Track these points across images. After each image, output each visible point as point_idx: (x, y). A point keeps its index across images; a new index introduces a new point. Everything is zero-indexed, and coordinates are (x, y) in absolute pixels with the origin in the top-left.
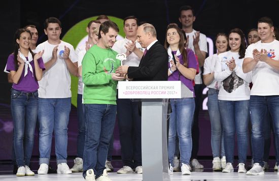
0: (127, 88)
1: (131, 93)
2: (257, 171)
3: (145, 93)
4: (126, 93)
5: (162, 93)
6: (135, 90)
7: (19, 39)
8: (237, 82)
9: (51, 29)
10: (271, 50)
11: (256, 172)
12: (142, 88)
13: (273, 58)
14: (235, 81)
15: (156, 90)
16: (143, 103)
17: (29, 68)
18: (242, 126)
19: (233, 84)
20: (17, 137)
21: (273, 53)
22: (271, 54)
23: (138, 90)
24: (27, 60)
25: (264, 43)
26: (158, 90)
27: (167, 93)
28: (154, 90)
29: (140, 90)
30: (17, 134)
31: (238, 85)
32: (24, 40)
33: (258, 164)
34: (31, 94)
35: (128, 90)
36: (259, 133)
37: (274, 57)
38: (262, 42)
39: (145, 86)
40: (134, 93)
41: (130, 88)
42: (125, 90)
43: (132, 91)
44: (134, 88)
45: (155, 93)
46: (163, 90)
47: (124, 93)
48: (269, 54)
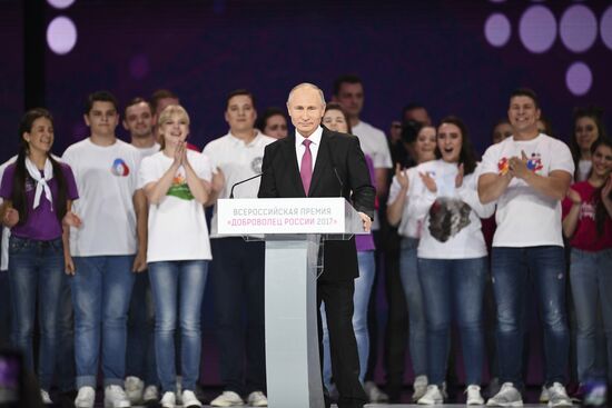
0: (236, 212)
1: (244, 222)
2: (509, 398)
3: (273, 222)
4: (234, 223)
5: (307, 222)
6: (251, 217)
7: (29, 132)
8: (458, 221)
9: (99, 113)
10: (533, 155)
11: (507, 401)
12: (267, 212)
13: (537, 172)
14: (453, 219)
15: (294, 217)
16: (267, 243)
17: (44, 193)
18: (471, 311)
19: (450, 225)
20: (19, 332)
21: (539, 161)
22: (533, 162)
23: (257, 217)
24: (43, 176)
25: (519, 142)
26: (299, 216)
27: (316, 221)
28: (290, 217)
29: (262, 217)
30: (19, 325)
31: (460, 227)
32: (40, 134)
33: (511, 384)
34: (46, 244)
35: (237, 217)
36: (512, 321)
37: (540, 168)
38: (515, 139)
39: (272, 207)
40: (249, 221)
41: (242, 212)
42: (231, 217)
43: (247, 217)
44: (250, 211)
45: (293, 222)
46: (309, 216)
47: (229, 222)
48: (530, 163)
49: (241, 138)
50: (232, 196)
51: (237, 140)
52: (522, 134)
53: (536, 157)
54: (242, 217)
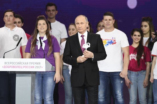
0: (5, 63)
1: (8, 67)
3: (19, 67)
4: (5, 67)
6: (11, 65)
12: (17, 63)
15: (27, 65)
16: (17, 75)
21: (115, 41)
22: (113, 41)
23: (13, 65)
27: (35, 67)
28: (25, 65)
29: (15, 65)
35: (6, 65)
36: (103, 98)
37: (115, 43)
39: (19, 61)
40: (10, 67)
42: (4, 65)
43: (9, 65)
44: (11, 63)
45: (26, 67)
46: (32, 65)
47: (3, 67)
48: (111, 41)
49: (9, 28)
50: (4, 57)
51: (8, 28)
52: (108, 30)
53: (114, 39)
54: (8, 65)
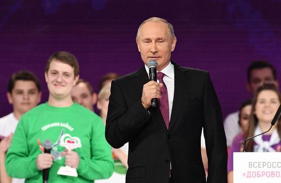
0: (251, 165)
1: (258, 175)
4: (249, 175)
6: (266, 169)
9: (21, 92)
23: (271, 170)
35: (252, 169)
40: (263, 174)
41: (256, 165)
42: (247, 169)
43: (261, 170)
44: (264, 164)
47: (244, 175)
54: (257, 170)
